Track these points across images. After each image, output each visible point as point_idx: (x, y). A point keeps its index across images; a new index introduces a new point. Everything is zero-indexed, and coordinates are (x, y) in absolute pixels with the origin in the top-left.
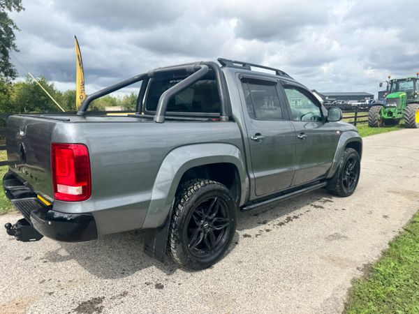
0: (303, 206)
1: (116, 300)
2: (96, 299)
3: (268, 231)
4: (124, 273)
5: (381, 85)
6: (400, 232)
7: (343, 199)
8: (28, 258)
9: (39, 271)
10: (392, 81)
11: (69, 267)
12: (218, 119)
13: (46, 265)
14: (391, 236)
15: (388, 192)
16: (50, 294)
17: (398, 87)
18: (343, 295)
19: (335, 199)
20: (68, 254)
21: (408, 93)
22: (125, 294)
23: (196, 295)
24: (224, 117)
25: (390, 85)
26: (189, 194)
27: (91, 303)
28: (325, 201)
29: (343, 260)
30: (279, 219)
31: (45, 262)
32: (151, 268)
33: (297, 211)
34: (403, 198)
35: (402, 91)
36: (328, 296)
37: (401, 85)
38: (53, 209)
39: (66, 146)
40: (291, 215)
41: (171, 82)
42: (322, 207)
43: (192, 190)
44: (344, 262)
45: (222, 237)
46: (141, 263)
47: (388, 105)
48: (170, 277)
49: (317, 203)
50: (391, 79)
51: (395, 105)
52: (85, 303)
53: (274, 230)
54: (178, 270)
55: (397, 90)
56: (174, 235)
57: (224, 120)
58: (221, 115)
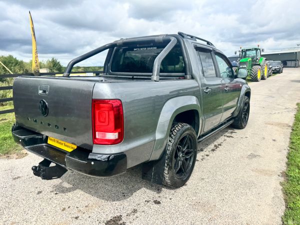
0: (220, 137)
1: (131, 216)
2: (115, 217)
3: (207, 155)
4: (124, 196)
5: (236, 53)
6: (288, 150)
7: (242, 130)
8: (40, 192)
9: (55, 201)
10: (242, 50)
11: (79, 196)
12: (184, 78)
13: (59, 196)
14: (285, 153)
15: (266, 124)
16: (77, 218)
17: (245, 54)
18: (280, 194)
19: (236, 131)
20: (71, 186)
21: (253, 58)
22: (135, 211)
23: (187, 205)
24: (188, 76)
25: (241, 53)
26: (174, 133)
27: (114, 221)
28: (232, 132)
29: (266, 171)
30: (209, 147)
31: (56, 194)
32: (142, 189)
33: (218, 140)
34: (276, 128)
35: (249, 57)
36: (273, 195)
37: (248, 53)
38: (93, 152)
39: (104, 101)
40: (216, 143)
41: (135, 49)
42: (232, 137)
43: (175, 131)
44: (268, 172)
45: (189, 162)
46: (133, 187)
47: (241, 67)
48: (161, 195)
49: (227, 134)
50: (242, 49)
51: (246, 66)
52: (109, 221)
53: (211, 155)
54: (163, 189)
55: (245, 56)
56: (167, 164)
57: (189, 78)
58: (186, 74)
